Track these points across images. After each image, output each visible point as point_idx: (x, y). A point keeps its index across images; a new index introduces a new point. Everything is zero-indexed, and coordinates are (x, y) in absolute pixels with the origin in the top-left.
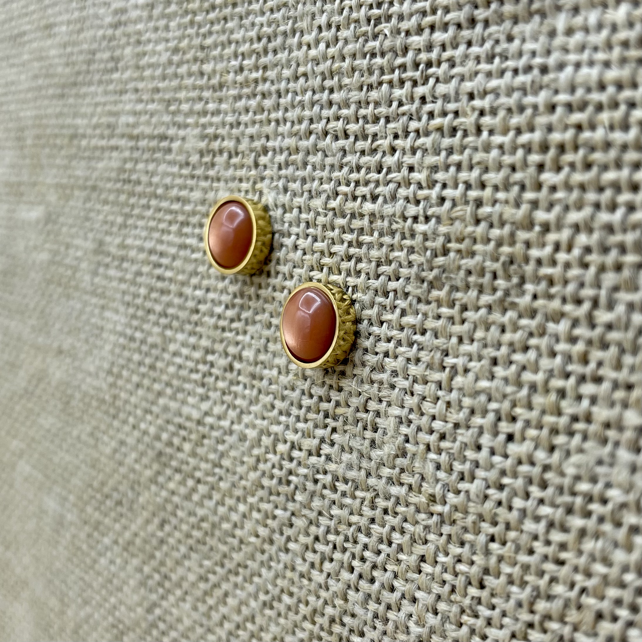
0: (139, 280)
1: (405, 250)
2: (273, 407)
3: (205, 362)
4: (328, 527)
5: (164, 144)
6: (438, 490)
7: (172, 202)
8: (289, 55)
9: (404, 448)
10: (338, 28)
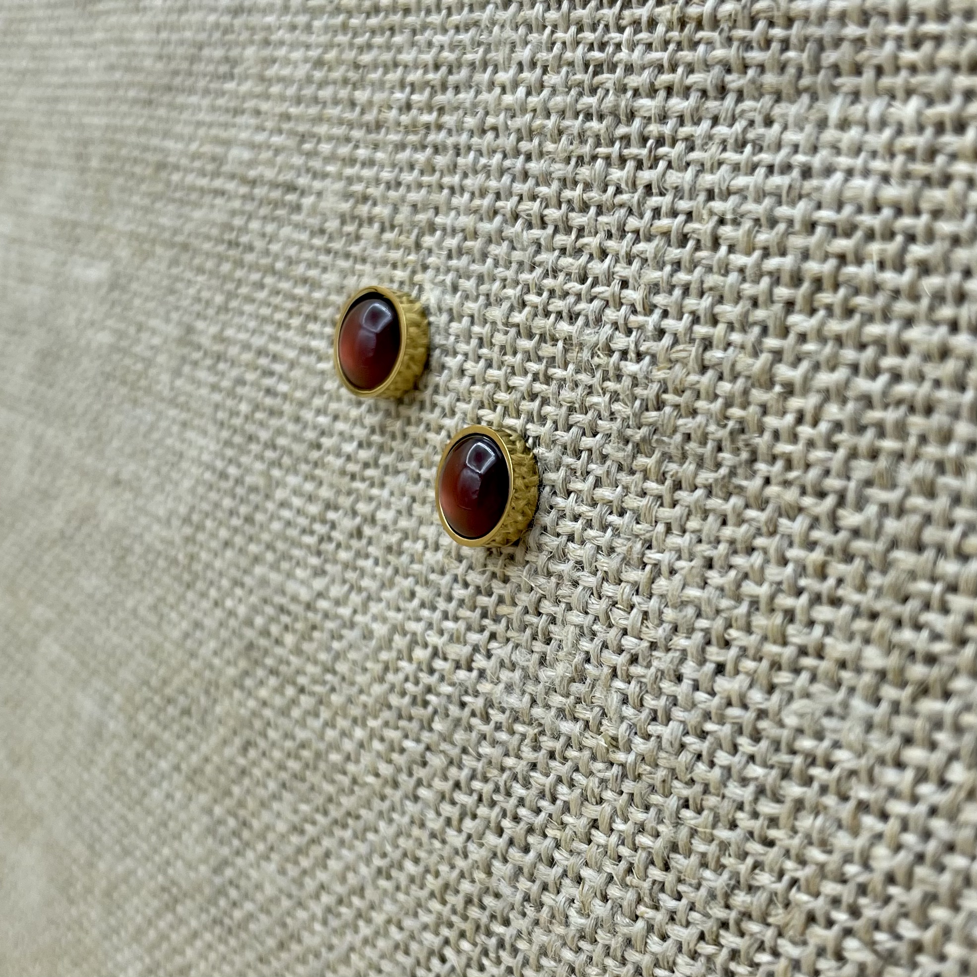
0: (240, 390)
1: (608, 396)
2: (413, 594)
4: (474, 770)
5: (291, 197)
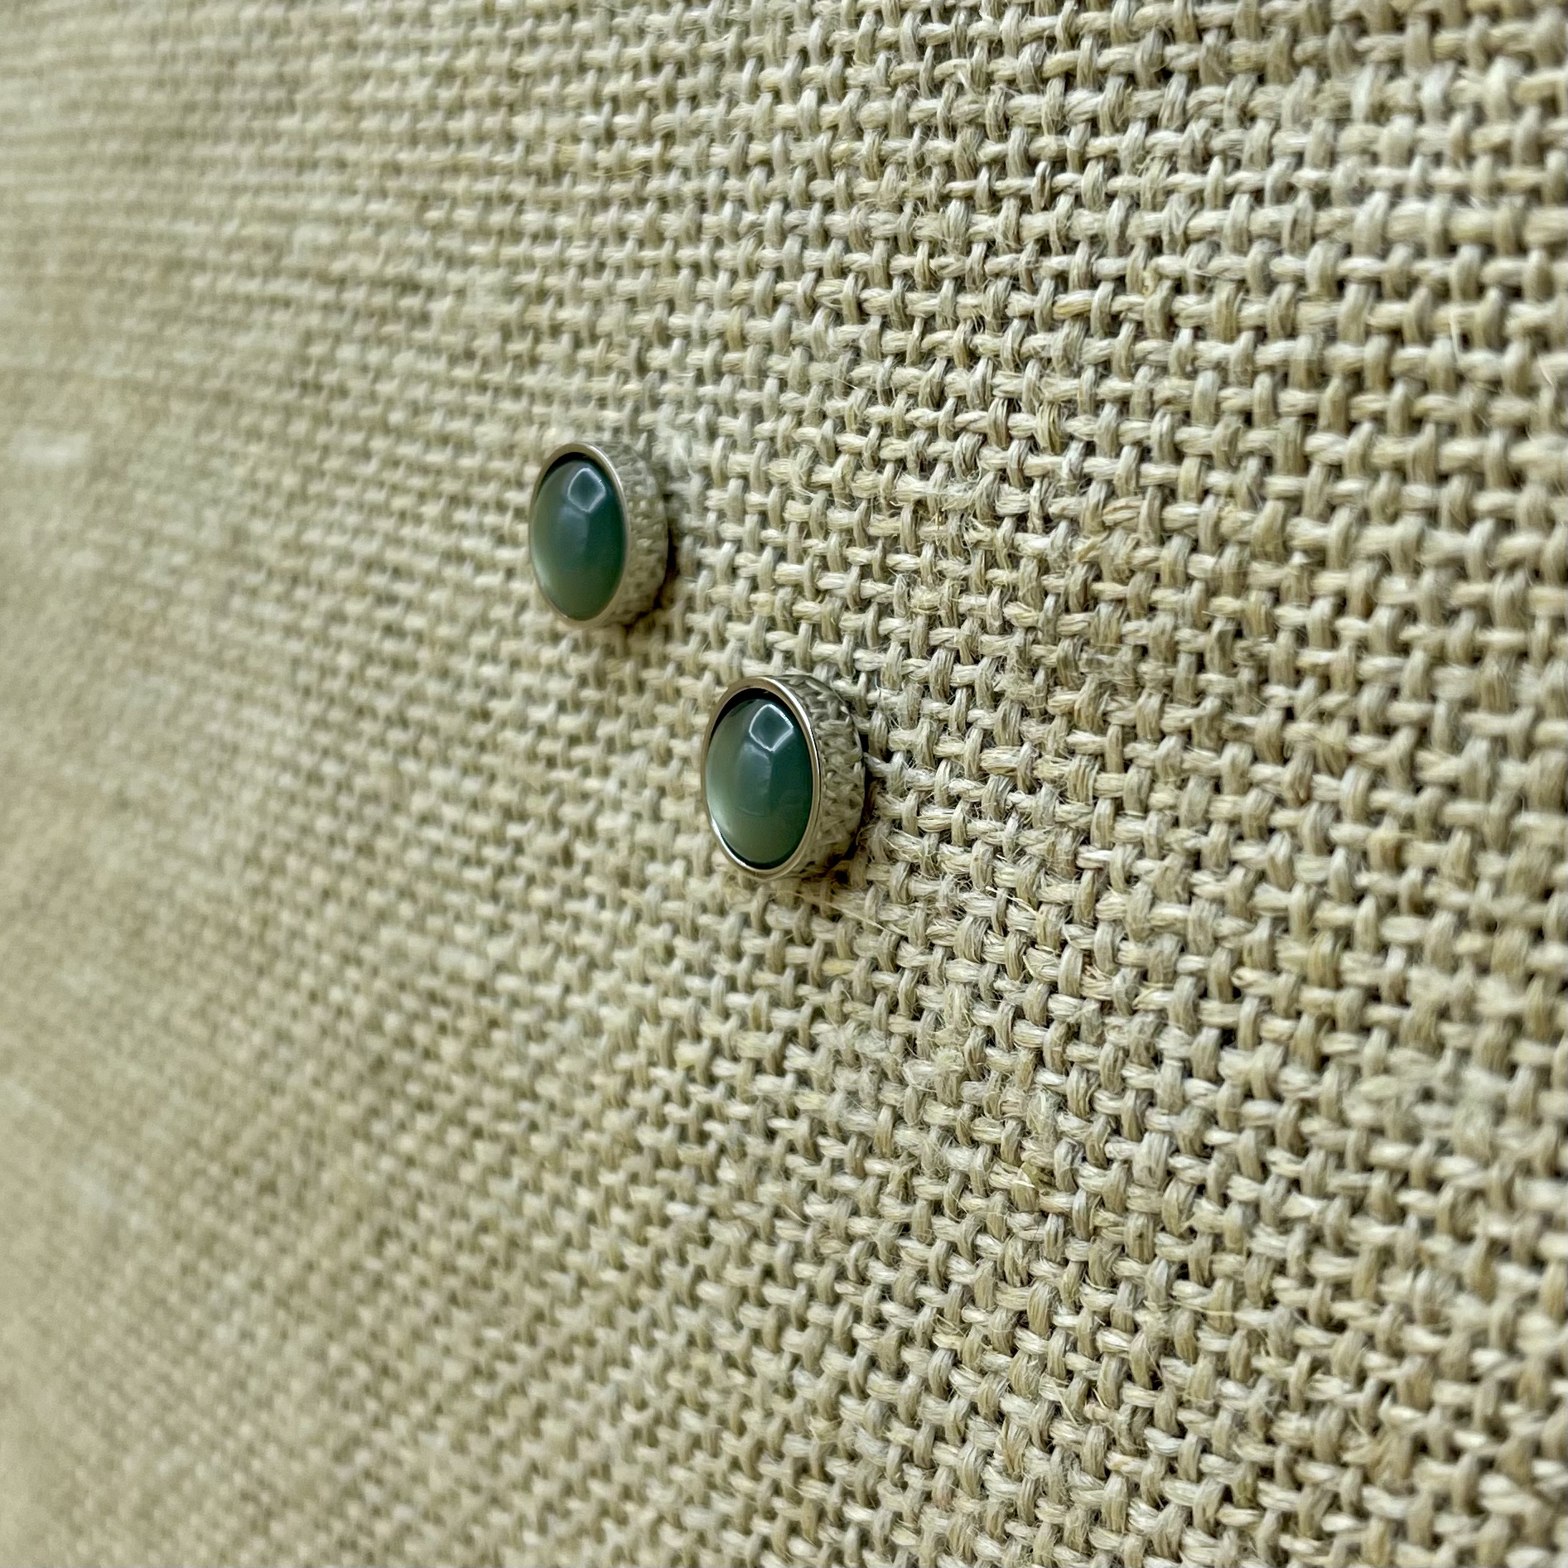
3: (500, 841)
6: (1060, 1157)
7: (428, 445)
8: (728, 112)
9: (984, 1058)
10: (848, 60)
